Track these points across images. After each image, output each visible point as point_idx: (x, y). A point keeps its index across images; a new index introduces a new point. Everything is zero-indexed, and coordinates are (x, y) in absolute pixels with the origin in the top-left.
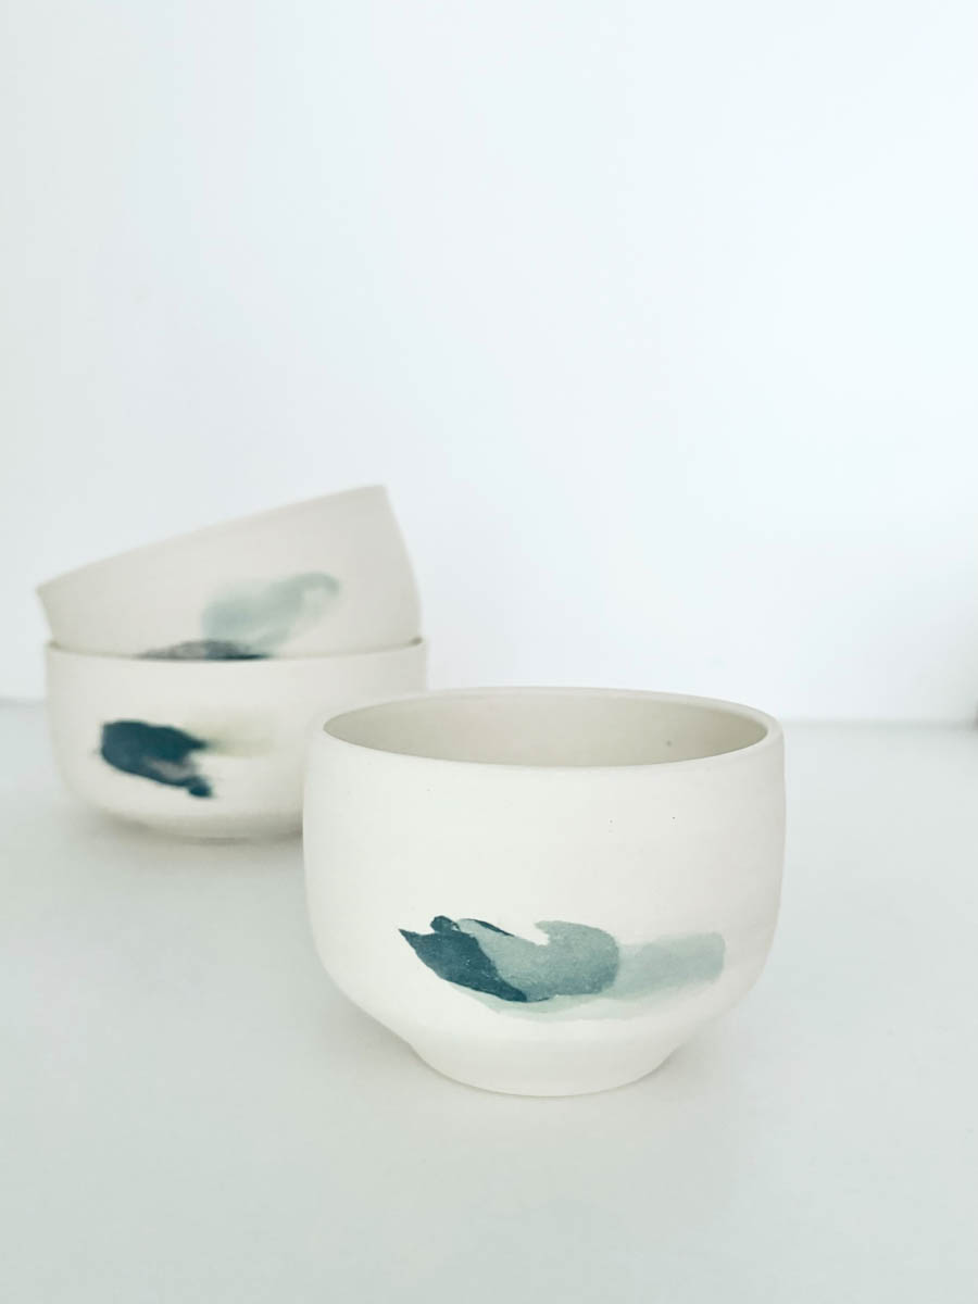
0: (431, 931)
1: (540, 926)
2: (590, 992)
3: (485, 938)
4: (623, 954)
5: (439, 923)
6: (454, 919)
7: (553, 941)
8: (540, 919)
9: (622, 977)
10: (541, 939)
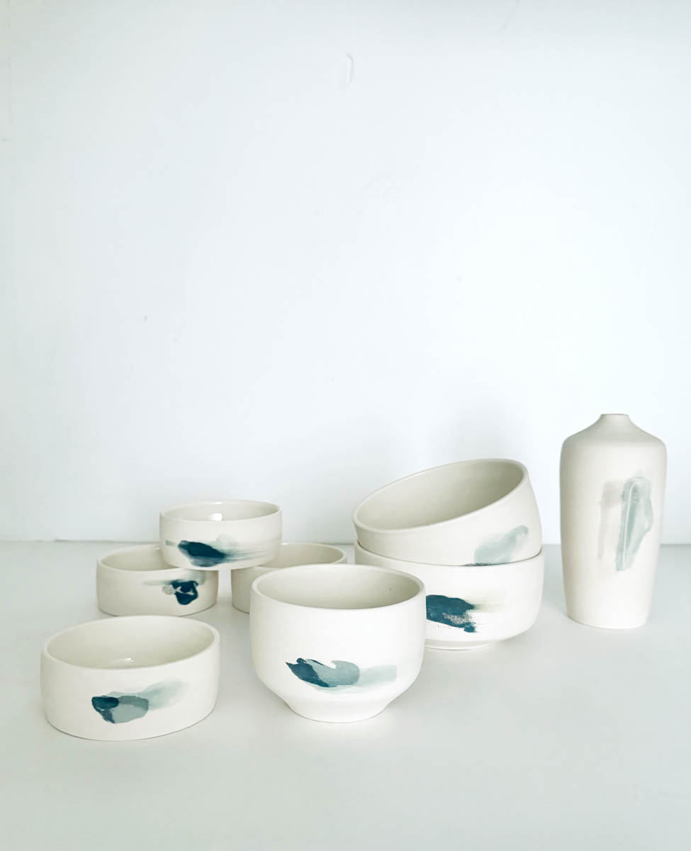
0: (297, 663)
1: (333, 662)
2: (350, 684)
3: (314, 666)
4: (361, 672)
5: (300, 660)
6: (305, 659)
7: (337, 667)
8: (333, 660)
9: (361, 679)
10: (333, 666)
